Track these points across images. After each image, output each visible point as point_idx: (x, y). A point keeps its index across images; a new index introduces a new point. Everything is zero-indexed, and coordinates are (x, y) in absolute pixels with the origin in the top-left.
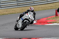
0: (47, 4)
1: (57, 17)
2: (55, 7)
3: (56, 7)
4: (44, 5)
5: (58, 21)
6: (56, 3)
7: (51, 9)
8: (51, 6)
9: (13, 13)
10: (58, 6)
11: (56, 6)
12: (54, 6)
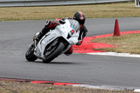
0: (96, 4)
1: (116, 37)
2: (112, 14)
3: (116, 13)
4: (87, 6)
5: (118, 46)
6: (115, 5)
7: (103, 17)
8: (105, 11)
9: (12, 19)
10: (120, 11)
11: (115, 11)
12: (112, 11)
